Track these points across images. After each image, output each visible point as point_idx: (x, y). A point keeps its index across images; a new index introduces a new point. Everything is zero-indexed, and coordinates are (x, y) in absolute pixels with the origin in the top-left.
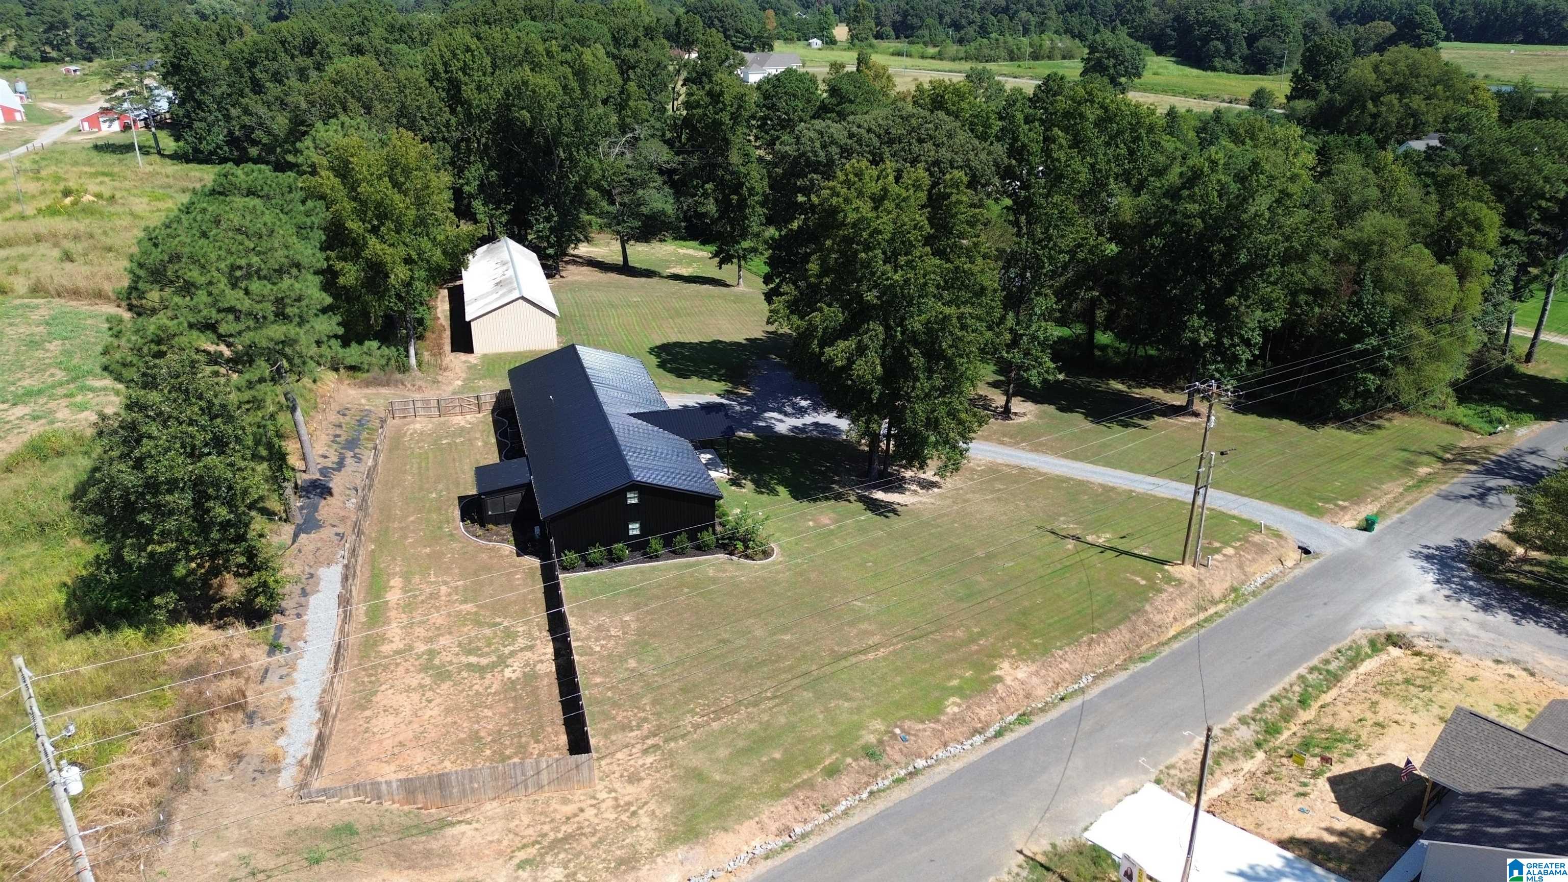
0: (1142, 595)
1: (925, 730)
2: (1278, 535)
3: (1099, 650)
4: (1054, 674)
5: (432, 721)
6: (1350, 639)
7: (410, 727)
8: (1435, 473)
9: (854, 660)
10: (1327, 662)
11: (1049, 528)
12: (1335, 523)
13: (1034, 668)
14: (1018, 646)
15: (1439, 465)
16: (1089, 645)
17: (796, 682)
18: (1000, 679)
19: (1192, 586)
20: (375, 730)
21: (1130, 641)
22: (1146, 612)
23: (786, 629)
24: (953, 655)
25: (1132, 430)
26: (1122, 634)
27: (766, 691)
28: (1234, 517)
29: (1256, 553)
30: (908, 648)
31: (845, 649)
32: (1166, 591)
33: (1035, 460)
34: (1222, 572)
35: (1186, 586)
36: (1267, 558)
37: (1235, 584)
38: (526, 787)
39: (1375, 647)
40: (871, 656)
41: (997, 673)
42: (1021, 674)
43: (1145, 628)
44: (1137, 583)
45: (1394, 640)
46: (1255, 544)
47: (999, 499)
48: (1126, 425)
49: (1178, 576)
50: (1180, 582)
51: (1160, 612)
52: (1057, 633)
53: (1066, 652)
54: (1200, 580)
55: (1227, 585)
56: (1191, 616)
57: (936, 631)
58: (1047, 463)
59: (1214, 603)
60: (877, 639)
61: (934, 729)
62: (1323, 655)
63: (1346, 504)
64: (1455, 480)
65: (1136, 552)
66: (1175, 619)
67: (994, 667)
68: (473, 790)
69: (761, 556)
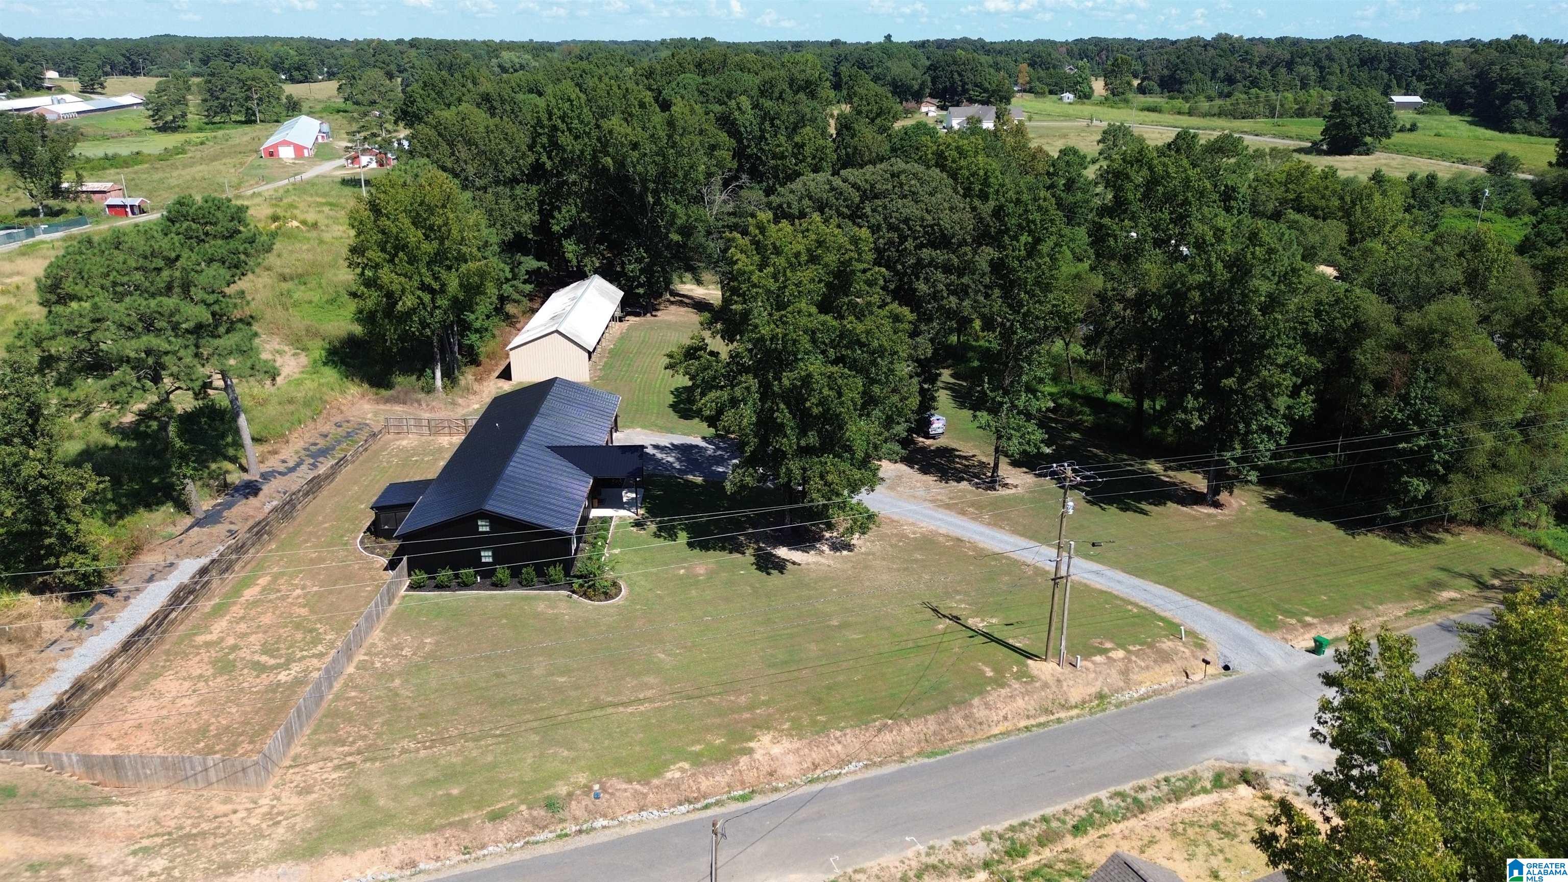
0: (979, 687)
1: (625, 790)
2: (1201, 645)
3: (888, 737)
4: (816, 755)
5: (183, 709)
6: (1191, 768)
7: (159, 712)
8: (1462, 600)
9: (610, 710)
10: (1142, 789)
11: (934, 605)
12: (1286, 640)
13: (797, 744)
14: (793, 720)
15: (1474, 591)
16: (880, 730)
17: (535, 724)
18: (751, 751)
19: (1046, 686)
20: (130, 710)
21: (935, 733)
22: (971, 706)
23: (566, 671)
24: (718, 721)
25: (1130, 514)
26: (931, 724)
27: (497, 729)
28: (1162, 619)
29: (1155, 661)
30: (674, 707)
31: (610, 699)
32: (1009, 686)
33: (982, 534)
34: (1093, 675)
35: (1038, 684)
36: (1168, 667)
37: (1106, 690)
38: (196, 781)
39: (1219, 782)
40: (630, 710)
41: (752, 744)
42: (776, 750)
43: (961, 722)
44: (983, 673)
45: (1247, 778)
46: (1160, 652)
47: (905, 569)
48: (1125, 508)
49: (1035, 672)
50: (1033, 679)
51: (987, 706)
52: (850, 713)
53: (845, 735)
54: (1059, 681)
55: (1093, 690)
56: (1028, 717)
57: (719, 694)
58: (993, 538)
59: (1065, 707)
60: (649, 693)
61: (636, 791)
62: (1141, 782)
63: (1315, 621)
64: (1477, 610)
65: (1011, 641)
66: (1005, 718)
67: (751, 738)
68: (146, 777)
69: (602, 597)
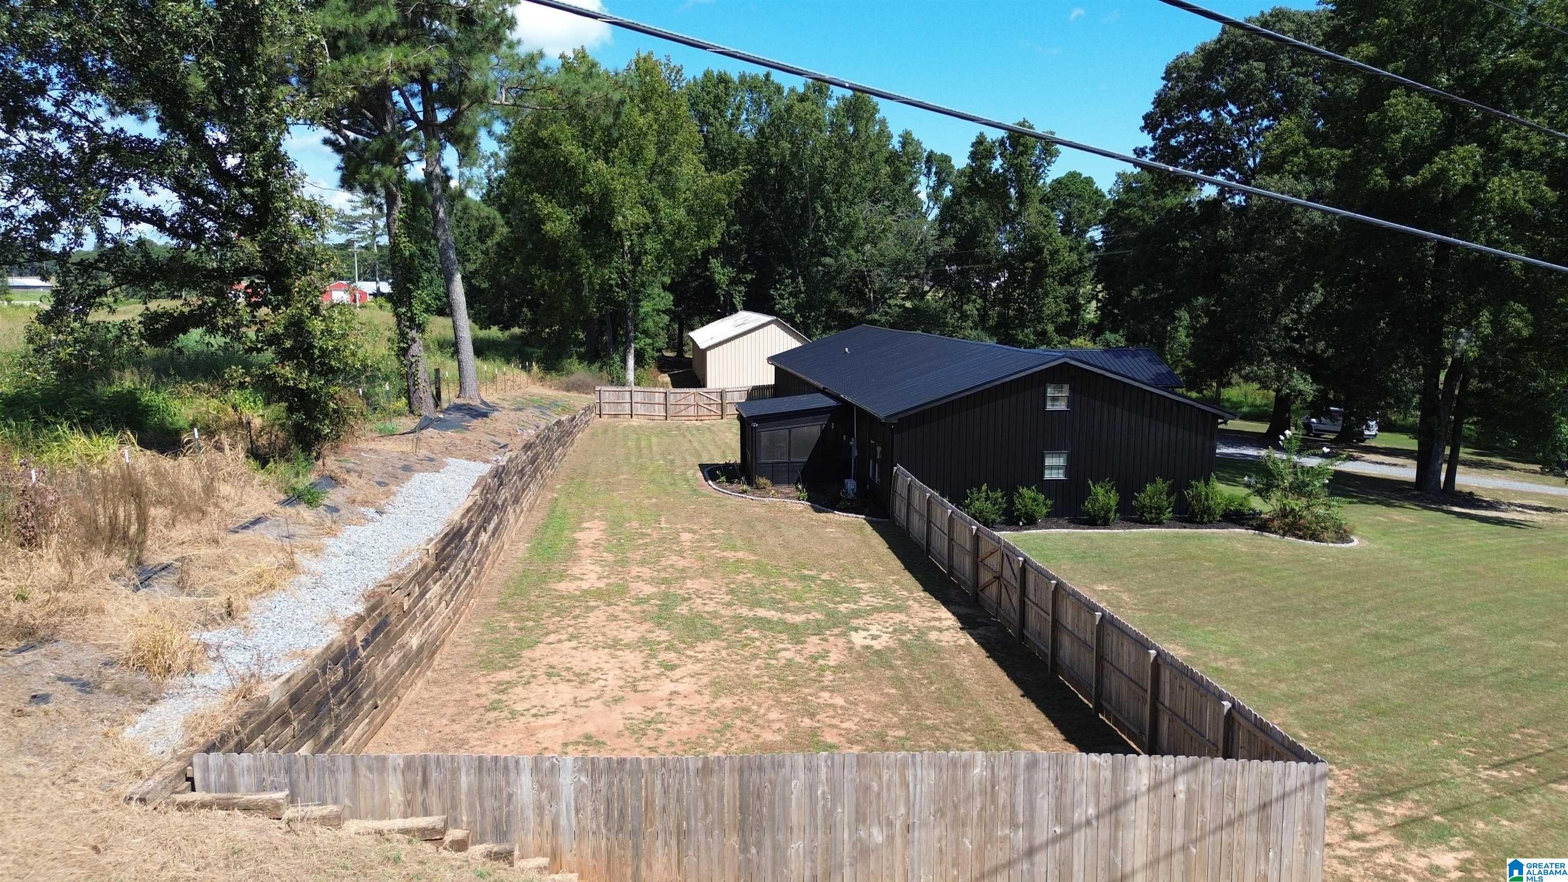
5: (679, 702)
7: (618, 708)
20: (519, 707)
